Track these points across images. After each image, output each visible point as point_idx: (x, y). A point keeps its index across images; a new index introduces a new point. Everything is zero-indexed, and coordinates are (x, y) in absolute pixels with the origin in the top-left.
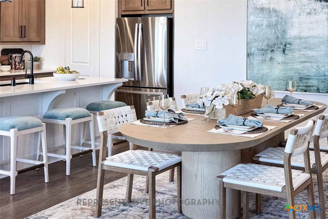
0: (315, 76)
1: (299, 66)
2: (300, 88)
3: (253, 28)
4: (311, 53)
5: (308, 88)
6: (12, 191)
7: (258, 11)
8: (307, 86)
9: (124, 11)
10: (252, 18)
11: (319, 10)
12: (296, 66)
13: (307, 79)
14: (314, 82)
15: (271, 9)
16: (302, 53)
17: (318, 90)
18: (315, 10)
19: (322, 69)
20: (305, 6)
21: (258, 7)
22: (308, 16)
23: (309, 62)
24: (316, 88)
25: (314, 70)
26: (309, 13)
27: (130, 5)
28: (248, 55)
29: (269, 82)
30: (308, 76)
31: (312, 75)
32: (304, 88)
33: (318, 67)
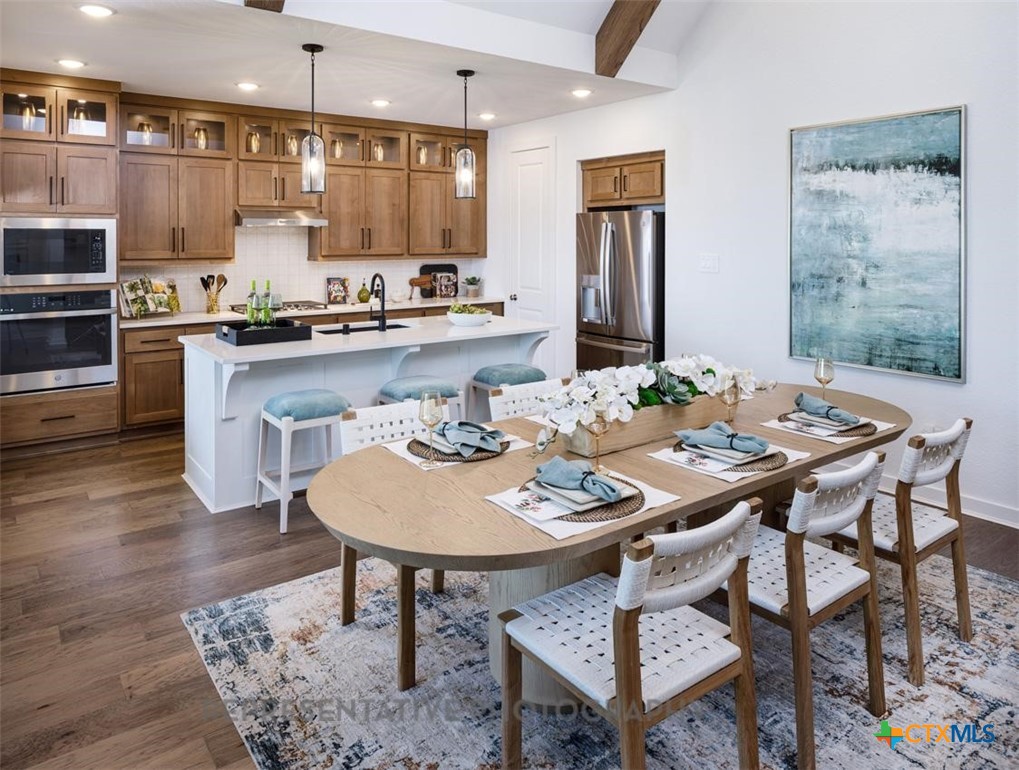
0: (929, 338)
1: (895, 315)
2: (898, 361)
3: (803, 232)
4: (920, 288)
5: (915, 364)
6: (283, 527)
7: (811, 198)
8: (911, 359)
9: (591, 201)
10: (799, 212)
11: (940, 194)
12: (889, 315)
13: (912, 343)
14: (927, 352)
15: (838, 193)
16: (902, 286)
17: (936, 370)
18: (929, 194)
19: (946, 325)
20: (908, 185)
21: (812, 189)
22: (916, 207)
23: (916, 307)
24: (932, 365)
25: (927, 326)
26: (918, 201)
27: (600, 191)
28: (793, 286)
29: (834, 344)
30: (914, 336)
31: (923, 335)
32: (905, 362)
33: (936, 317)
